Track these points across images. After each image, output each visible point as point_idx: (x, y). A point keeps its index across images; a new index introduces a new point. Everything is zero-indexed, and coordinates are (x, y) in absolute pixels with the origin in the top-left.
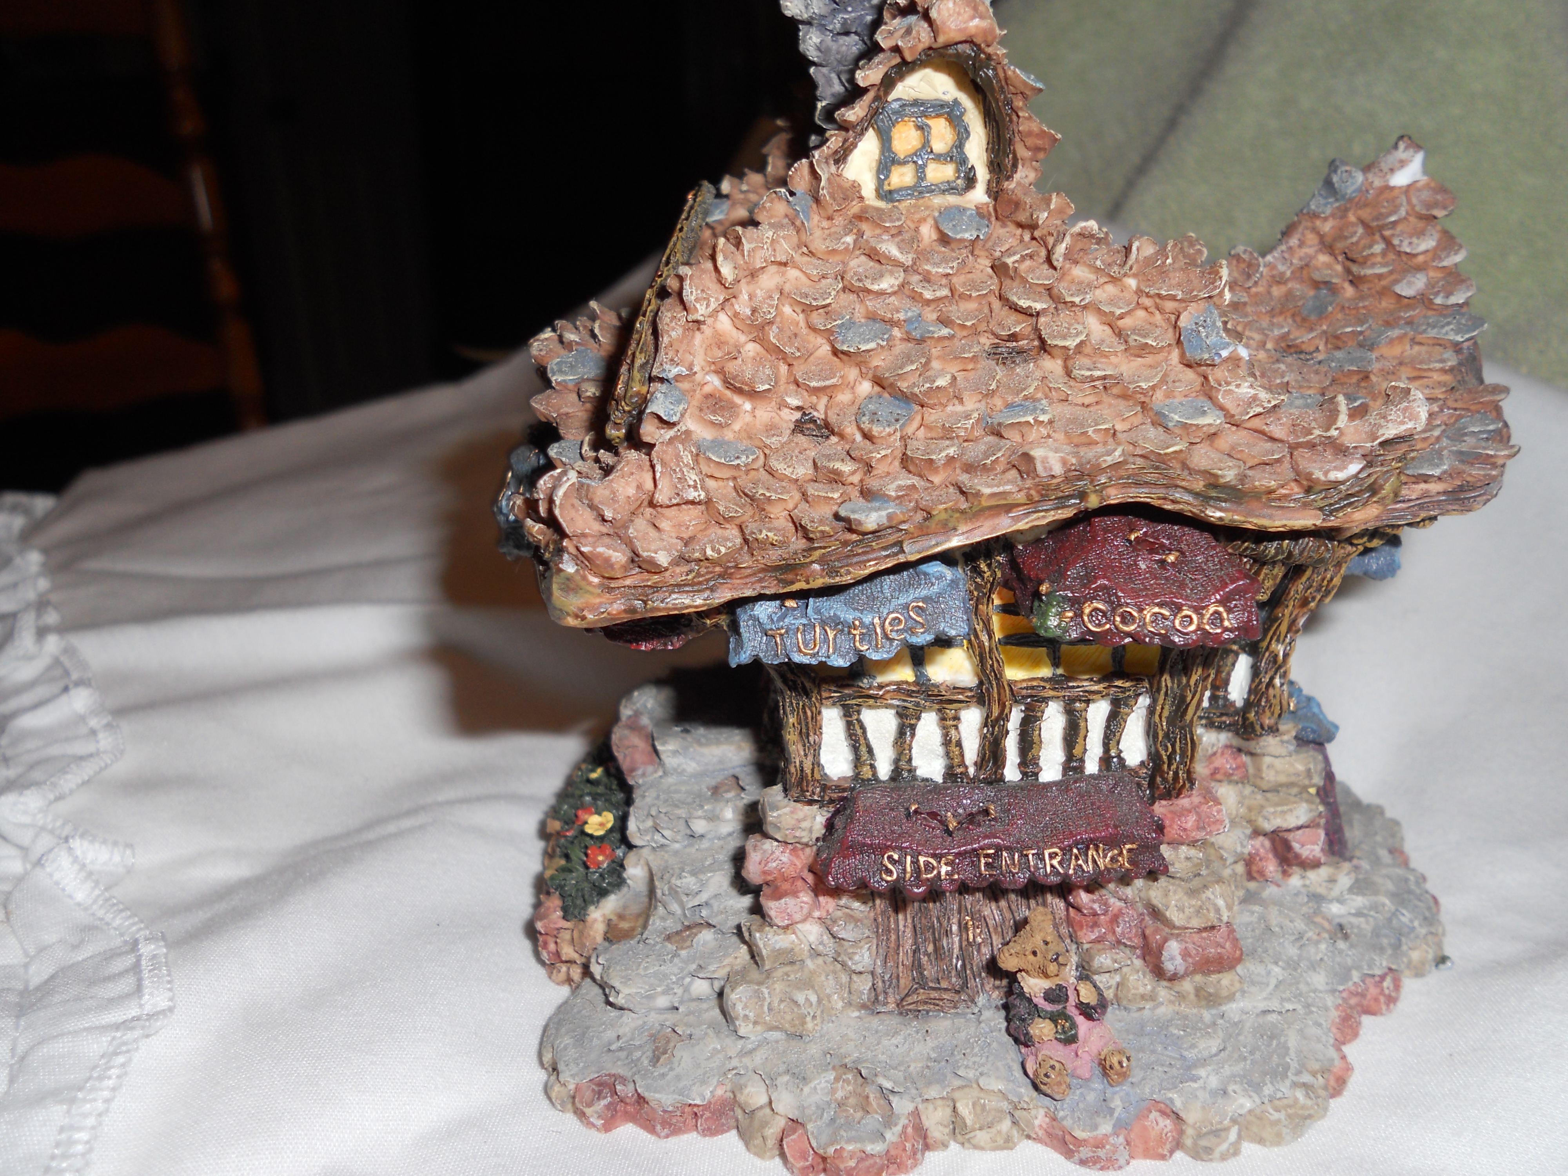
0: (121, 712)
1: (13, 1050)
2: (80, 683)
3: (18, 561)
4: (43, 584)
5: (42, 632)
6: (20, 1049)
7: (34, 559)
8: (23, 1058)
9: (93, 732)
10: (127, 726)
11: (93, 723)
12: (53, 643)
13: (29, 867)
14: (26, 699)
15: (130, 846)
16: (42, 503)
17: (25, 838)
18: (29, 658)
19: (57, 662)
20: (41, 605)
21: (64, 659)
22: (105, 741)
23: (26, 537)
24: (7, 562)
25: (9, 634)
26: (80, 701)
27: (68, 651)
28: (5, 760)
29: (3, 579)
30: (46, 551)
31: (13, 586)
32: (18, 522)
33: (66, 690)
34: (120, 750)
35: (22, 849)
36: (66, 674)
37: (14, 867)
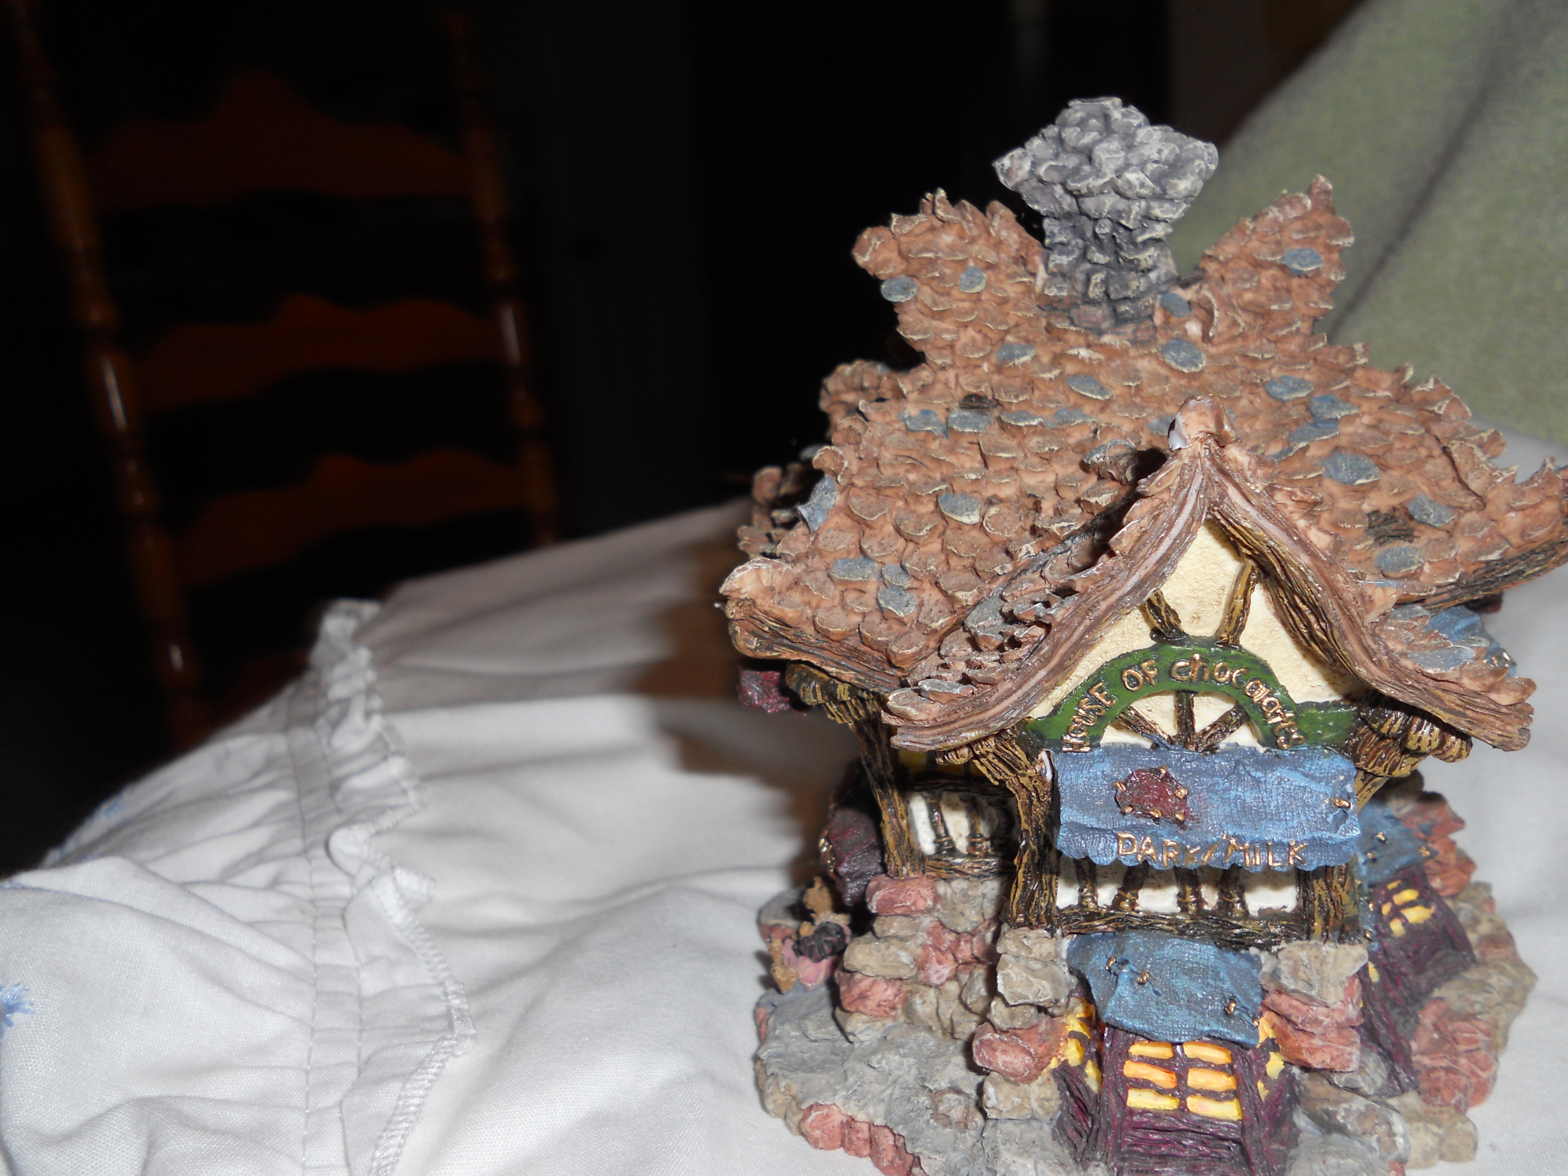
0: (428, 778)
1: (359, 1055)
2: (398, 753)
3: (352, 656)
4: (371, 675)
5: (368, 714)
6: (364, 1056)
7: (363, 655)
8: (366, 1062)
9: (404, 792)
10: (430, 790)
11: (405, 784)
12: (377, 722)
13: (355, 891)
14: (355, 766)
15: (433, 880)
16: (369, 609)
17: (353, 867)
18: (359, 732)
19: (379, 738)
20: (370, 691)
21: (387, 737)
22: (412, 797)
23: (357, 637)
24: (342, 657)
25: (344, 715)
26: (395, 767)
27: (389, 729)
28: (339, 811)
29: (340, 670)
30: (373, 648)
31: (348, 677)
32: (351, 625)
33: (385, 758)
34: (423, 805)
35: (351, 877)
36: (386, 746)
37: (345, 890)
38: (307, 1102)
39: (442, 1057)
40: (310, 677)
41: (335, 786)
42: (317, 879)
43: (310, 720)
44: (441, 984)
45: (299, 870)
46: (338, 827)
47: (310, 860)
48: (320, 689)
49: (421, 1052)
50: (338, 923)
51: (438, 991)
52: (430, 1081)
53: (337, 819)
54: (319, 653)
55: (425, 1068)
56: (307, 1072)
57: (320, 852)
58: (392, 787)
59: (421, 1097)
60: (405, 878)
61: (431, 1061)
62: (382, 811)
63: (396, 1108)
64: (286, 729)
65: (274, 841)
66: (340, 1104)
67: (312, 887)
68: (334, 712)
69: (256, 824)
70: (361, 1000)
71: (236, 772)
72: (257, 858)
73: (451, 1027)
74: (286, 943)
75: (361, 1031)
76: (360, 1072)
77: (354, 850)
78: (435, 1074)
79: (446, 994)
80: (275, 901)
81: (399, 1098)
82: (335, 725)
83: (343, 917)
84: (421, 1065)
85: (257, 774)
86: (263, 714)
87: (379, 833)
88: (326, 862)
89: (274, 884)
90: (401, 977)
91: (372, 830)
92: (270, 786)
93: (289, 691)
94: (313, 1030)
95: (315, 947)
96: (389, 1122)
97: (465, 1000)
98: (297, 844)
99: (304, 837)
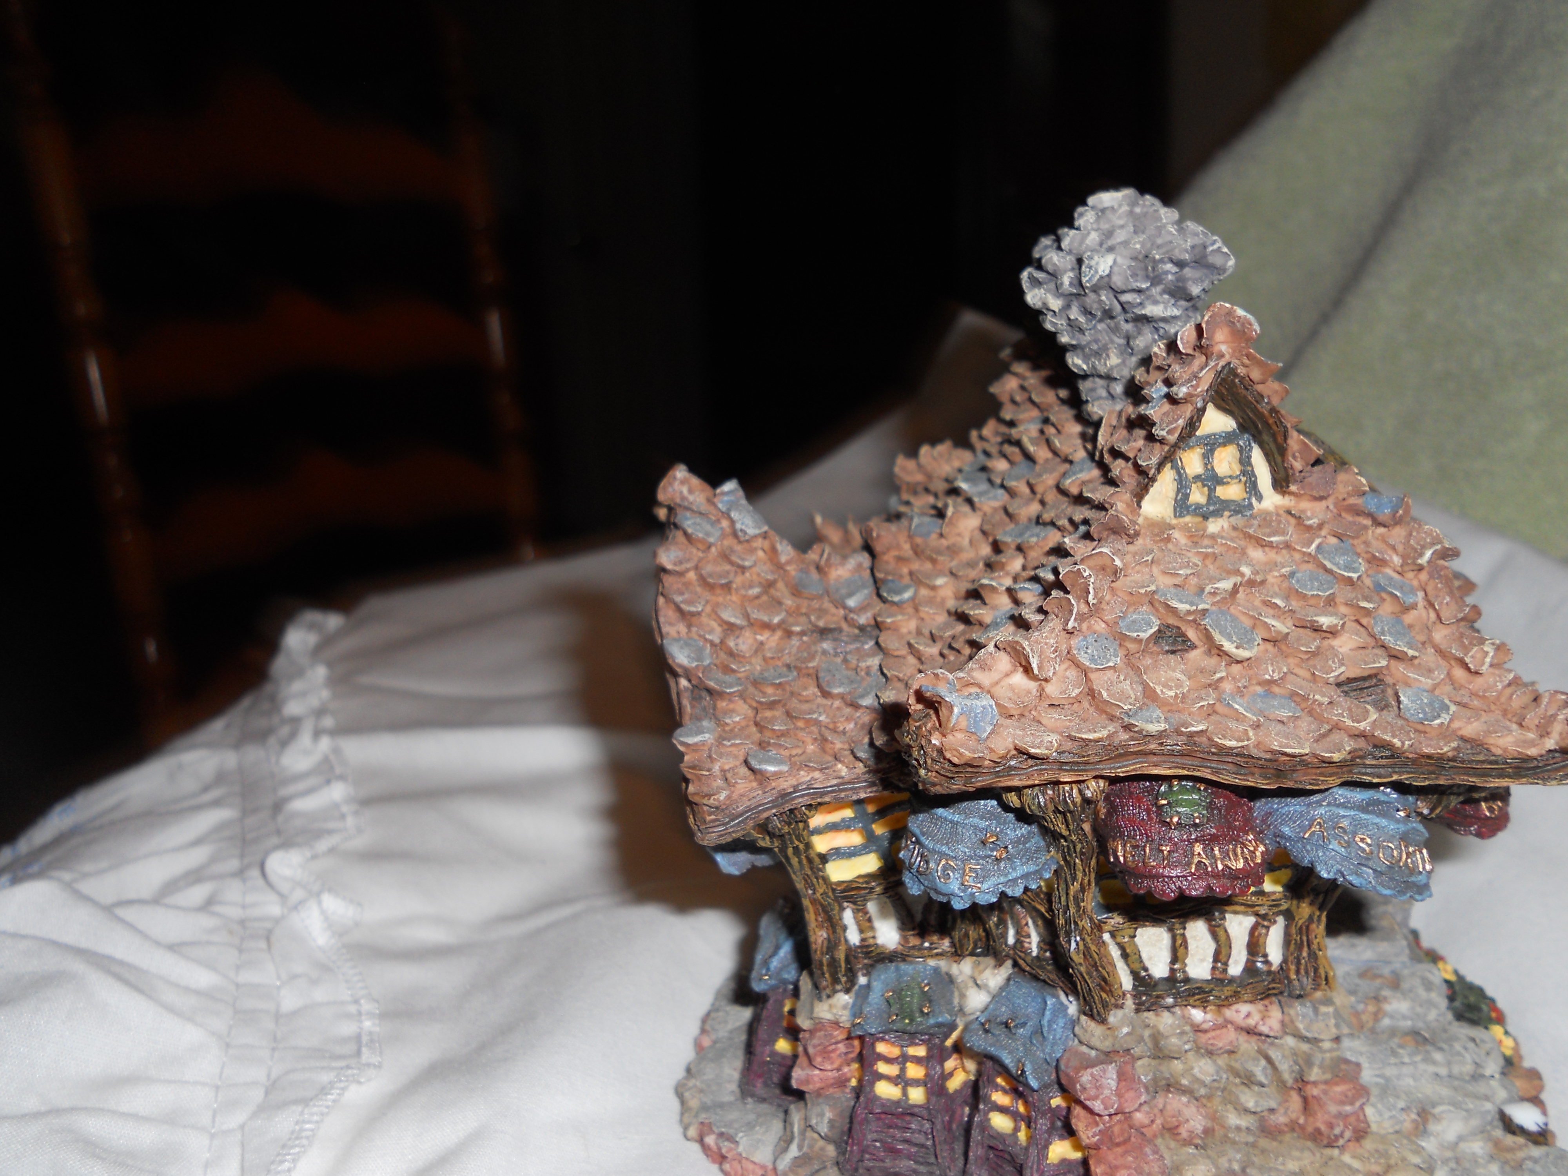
0: (367, 803)
1: (269, 1076)
2: (342, 778)
3: (310, 673)
4: (325, 694)
5: (317, 734)
6: (274, 1075)
7: (320, 672)
8: (274, 1082)
9: (343, 817)
11: (345, 809)
12: (325, 743)
13: (284, 912)
14: (300, 786)
15: (359, 904)
16: (333, 621)
17: (284, 888)
18: (306, 753)
19: (326, 760)
20: (320, 712)
21: (333, 759)
22: (350, 821)
23: (317, 652)
24: (300, 673)
25: (293, 735)
26: (337, 792)
27: (336, 751)
28: (278, 832)
29: (297, 686)
30: (330, 665)
31: (303, 694)
32: (312, 639)
33: (328, 782)
34: (359, 830)
35: (283, 897)
36: (331, 768)
37: (275, 909)
38: (214, 1121)
39: (342, 1085)
40: (268, 688)
41: (277, 807)
42: (250, 899)
43: (261, 736)
44: (356, 1002)
45: (233, 891)
46: (277, 848)
47: (244, 880)
48: (275, 705)
49: (325, 1078)
50: (263, 944)
51: (353, 1009)
52: (327, 1107)
53: (275, 840)
54: (279, 665)
55: (327, 1094)
56: (217, 1088)
57: (255, 873)
58: (333, 811)
59: (317, 1122)
60: (330, 902)
61: (332, 1088)
62: (319, 834)
63: (293, 1132)
64: (238, 745)
65: (214, 859)
66: (242, 1127)
67: (244, 907)
68: (285, 730)
69: (198, 842)
70: (278, 1017)
71: (188, 784)
72: (194, 876)
73: (359, 1053)
74: (209, 965)
75: (274, 1049)
76: (267, 1093)
77: (287, 872)
78: (334, 1101)
79: (360, 1014)
80: (206, 921)
81: (297, 1123)
82: (284, 744)
83: (268, 939)
84: (324, 1090)
85: (206, 789)
86: (217, 726)
87: (314, 857)
88: (260, 882)
89: (208, 905)
90: (319, 994)
91: (308, 854)
92: (216, 803)
93: (246, 702)
94: (228, 1045)
95: (238, 968)
96: (284, 1146)
97: (377, 1022)
98: (234, 864)
99: (242, 856)
